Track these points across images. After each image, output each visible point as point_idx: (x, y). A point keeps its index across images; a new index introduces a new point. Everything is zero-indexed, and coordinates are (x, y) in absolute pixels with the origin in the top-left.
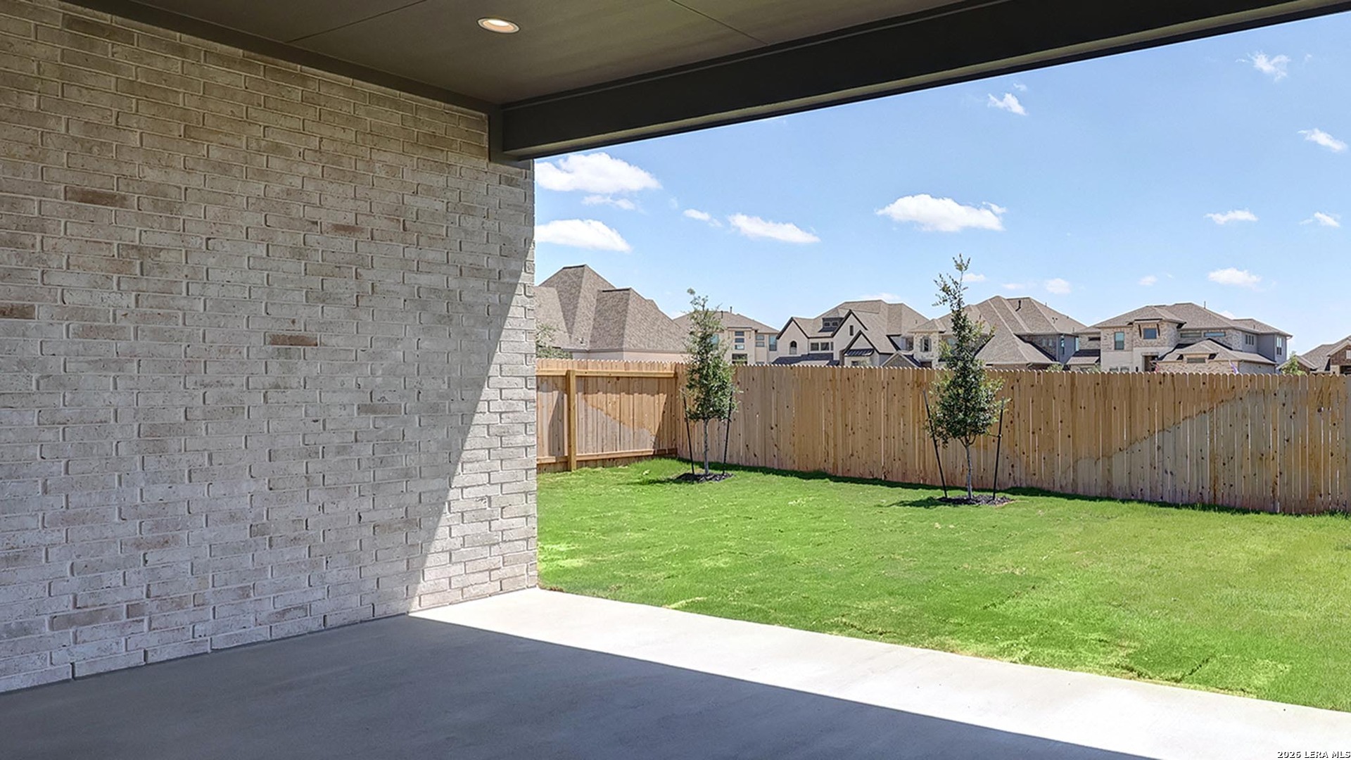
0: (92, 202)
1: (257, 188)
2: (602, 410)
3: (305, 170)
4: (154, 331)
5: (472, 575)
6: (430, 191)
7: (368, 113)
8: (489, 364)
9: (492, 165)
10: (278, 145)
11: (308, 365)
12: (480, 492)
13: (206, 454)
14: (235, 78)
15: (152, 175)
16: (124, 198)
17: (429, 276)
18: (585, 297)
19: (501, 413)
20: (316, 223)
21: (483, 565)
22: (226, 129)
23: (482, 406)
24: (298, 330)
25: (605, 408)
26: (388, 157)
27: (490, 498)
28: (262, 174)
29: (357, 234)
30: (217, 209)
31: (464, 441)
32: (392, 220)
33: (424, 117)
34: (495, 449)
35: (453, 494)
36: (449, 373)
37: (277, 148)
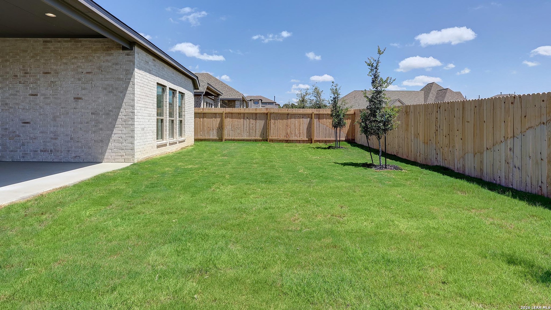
0: (46, 74)
1: (72, 67)
2: (325, 125)
3: (81, 61)
4: (55, 97)
5: (117, 156)
6: (107, 61)
7: (94, 46)
8: (122, 103)
9: (123, 51)
10: (75, 57)
11: (81, 103)
12: (119, 135)
13: (63, 122)
14: (69, 45)
15: (55, 67)
16: (51, 72)
17: (107, 81)
18: (432, 93)
19: (125, 116)
20: (83, 72)
21: (120, 154)
22: (66, 56)
23: (120, 114)
24: (80, 96)
25: (326, 124)
26: (98, 55)
27: (122, 137)
28: (73, 64)
29: (91, 74)
30: (65, 72)
31: (116, 122)
32: (99, 69)
33: (106, 43)
34: (123, 125)
35: (113, 135)
36: (112, 105)
37: (76, 57)
